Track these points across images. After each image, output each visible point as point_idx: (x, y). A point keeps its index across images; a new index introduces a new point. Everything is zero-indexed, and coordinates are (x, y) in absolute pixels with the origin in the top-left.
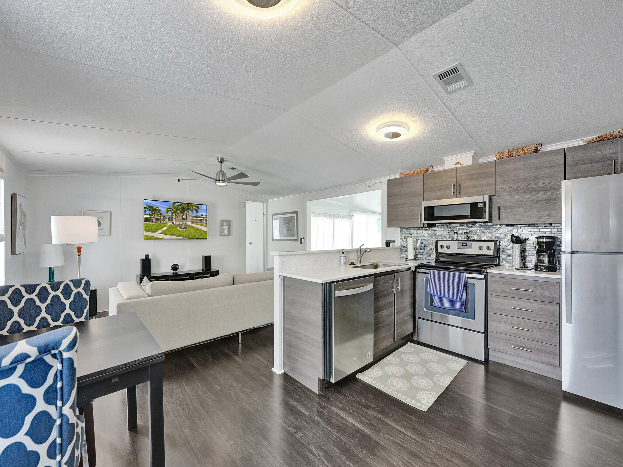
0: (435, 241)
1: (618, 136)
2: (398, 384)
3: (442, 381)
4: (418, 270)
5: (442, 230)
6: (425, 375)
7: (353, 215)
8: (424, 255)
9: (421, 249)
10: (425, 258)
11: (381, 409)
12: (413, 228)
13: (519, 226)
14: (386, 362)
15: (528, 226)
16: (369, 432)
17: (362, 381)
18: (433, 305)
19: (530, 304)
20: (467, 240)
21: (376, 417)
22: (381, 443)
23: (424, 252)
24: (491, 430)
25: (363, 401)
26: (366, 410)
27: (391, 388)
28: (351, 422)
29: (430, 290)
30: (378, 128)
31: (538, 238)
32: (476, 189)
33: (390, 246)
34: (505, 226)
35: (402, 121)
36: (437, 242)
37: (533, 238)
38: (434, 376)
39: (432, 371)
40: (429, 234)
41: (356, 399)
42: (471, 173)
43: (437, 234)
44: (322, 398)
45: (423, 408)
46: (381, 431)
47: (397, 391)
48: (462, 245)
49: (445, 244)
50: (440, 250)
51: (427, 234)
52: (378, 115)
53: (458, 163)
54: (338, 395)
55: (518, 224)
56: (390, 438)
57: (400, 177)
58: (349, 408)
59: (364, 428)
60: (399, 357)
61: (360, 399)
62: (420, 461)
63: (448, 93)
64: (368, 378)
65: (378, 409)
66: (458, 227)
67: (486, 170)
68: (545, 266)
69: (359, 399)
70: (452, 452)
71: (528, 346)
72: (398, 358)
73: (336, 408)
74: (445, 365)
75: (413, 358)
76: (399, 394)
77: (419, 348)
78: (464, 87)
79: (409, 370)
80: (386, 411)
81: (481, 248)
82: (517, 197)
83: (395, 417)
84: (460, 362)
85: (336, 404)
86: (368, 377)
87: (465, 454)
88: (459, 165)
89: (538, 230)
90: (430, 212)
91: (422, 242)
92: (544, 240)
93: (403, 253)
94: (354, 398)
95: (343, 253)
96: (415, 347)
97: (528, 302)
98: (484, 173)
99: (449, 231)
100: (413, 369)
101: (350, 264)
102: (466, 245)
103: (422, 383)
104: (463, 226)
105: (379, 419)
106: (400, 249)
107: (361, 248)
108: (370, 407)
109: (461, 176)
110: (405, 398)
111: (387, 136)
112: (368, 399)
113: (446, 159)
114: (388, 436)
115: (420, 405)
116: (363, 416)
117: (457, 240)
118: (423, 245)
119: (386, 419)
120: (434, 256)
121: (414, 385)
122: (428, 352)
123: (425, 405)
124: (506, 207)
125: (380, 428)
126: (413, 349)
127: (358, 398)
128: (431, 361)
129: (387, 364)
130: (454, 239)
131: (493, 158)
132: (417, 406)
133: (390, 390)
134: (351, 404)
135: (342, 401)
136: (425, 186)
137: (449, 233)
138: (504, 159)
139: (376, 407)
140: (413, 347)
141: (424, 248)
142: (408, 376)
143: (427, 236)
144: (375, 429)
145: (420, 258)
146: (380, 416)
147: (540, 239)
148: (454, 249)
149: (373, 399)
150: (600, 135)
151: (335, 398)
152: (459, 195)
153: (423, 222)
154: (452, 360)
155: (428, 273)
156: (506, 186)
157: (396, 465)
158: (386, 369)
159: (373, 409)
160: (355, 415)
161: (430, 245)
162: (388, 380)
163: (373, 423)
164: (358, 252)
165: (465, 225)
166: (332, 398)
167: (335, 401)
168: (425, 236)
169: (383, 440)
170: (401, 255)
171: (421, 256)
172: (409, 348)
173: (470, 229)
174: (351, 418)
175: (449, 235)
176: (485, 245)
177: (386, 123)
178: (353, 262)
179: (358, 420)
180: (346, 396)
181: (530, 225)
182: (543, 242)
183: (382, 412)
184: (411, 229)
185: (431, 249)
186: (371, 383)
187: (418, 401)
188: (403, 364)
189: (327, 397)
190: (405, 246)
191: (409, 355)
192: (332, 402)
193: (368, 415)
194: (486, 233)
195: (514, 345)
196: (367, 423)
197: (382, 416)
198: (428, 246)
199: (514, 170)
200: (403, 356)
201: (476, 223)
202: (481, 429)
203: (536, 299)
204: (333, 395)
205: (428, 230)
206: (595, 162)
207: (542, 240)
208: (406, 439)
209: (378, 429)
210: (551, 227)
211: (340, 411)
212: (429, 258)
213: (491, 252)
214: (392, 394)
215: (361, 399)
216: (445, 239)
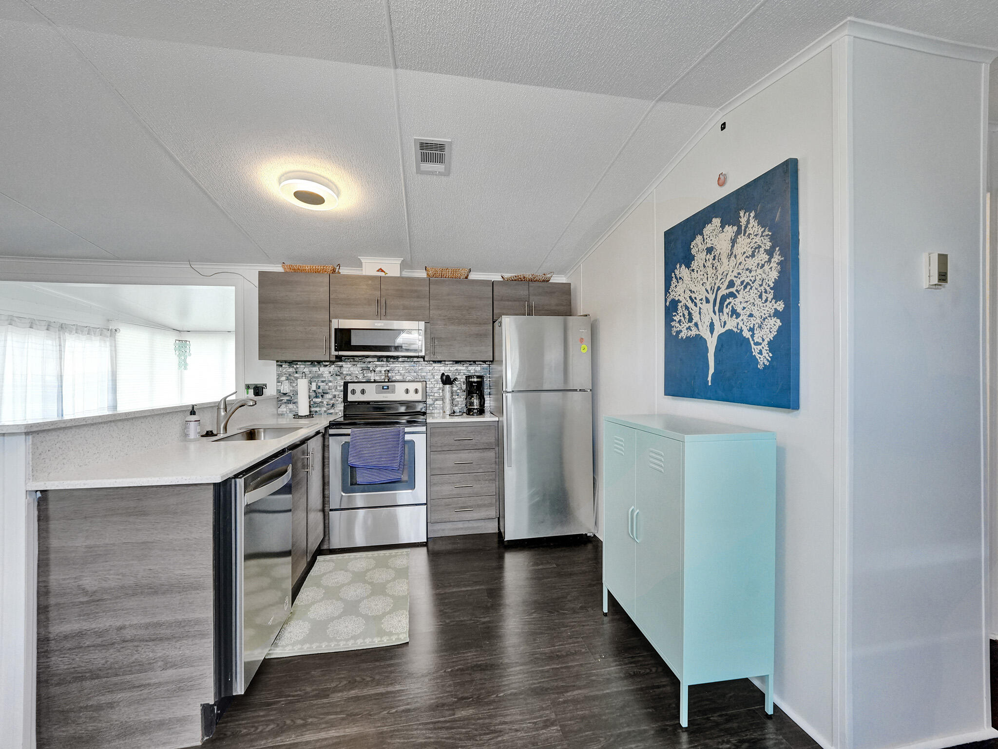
0: (343, 383)
1: (528, 280)
2: (347, 627)
3: (399, 589)
4: (331, 431)
5: (352, 367)
6: (373, 593)
7: (116, 330)
8: (323, 406)
9: (317, 397)
10: (325, 412)
11: (348, 682)
12: (301, 361)
13: (446, 363)
14: (302, 603)
15: (454, 363)
16: (356, 729)
17: (282, 659)
18: (358, 483)
19: (471, 454)
20: (389, 381)
21: (349, 699)
22: (385, 729)
23: (322, 402)
24: (482, 616)
25: (309, 689)
26: (325, 701)
27: (341, 640)
28: (313, 740)
29: (352, 460)
30: (285, 175)
31: (468, 377)
32: (406, 311)
33: (263, 394)
34: (432, 362)
35: (334, 181)
36: (346, 385)
37: (462, 378)
38: (386, 589)
39: (378, 583)
40: (330, 373)
41: (293, 696)
42: (400, 288)
43: (344, 373)
44: (218, 744)
45: (402, 638)
46: (372, 713)
47: (352, 638)
48: (383, 389)
49: (358, 387)
50: (351, 398)
51: (328, 372)
52: (299, 154)
53: (381, 270)
54: (249, 714)
55: (445, 361)
56: (391, 712)
57: (283, 271)
58: (292, 721)
59: (342, 730)
60: (318, 585)
61: (300, 690)
62: (447, 710)
63: (419, 171)
64: (290, 647)
65: (342, 684)
66: (374, 363)
67: (419, 288)
68: (477, 409)
69: (299, 693)
70: (467, 669)
71: (469, 504)
72: (318, 587)
73: (266, 739)
74: (388, 567)
75: (341, 577)
76: (358, 641)
77: (339, 558)
78: (441, 174)
79: (347, 598)
80: (358, 679)
81: (407, 391)
82: (452, 328)
83: (377, 677)
84: (402, 555)
85: (261, 732)
86: (287, 645)
87: (479, 661)
88: (382, 274)
89: (464, 368)
90: (343, 339)
91: (319, 386)
92: (475, 380)
93: (283, 406)
94: (289, 696)
95: (193, 413)
96: (332, 561)
97: (469, 453)
98: (416, 291)
99: (362, 368)
100: (353, 592)
101: (202, 436)
102: (388, 389)
103: (378, 607)
104: (382, 361)
105: (357, 699)
106: (276, 399)
107: (227, 399)
108: (328, 689)
109: (387, 290)
110: (371, 640)
111: (299, 195)
112: (315, 681)
113: (364, 260)
114: (386, 712)
115: (396, 637)
116: (328, 714)
117: (375, 382)
118: (320, 391)
119: (365, 691)
120: (340, 407)
121: (369, 614)
122: (356, 559)
123: (401, 633)
124: (440, 339)
125: (367, 711)
126: (332, 565)
127: (296, 691)
128: (368, 570)
129: (308, 607)
130: (371, 381)
131: (423, 274)
132: (394, 642)
133: (342, 644)
134: (290, 712)
135: (269, 718)
136: (332, 294)
137: (362, 372)
138: (437, 278)
139: (337, 685)
140: (328, 561)
141: (322, 396)
142: (351, 609)
143: (328, 375)
144: (361, 717)
145: (316, 412)
146: (353, 693)
147: (471, 378)
148: (372, 394)
149: (324, 675)
150: (516, 275)
151: (249, 723)
152: (384, 317)
153: (334, 353)
154: (391, 556)
155: (349, 435)
156: (440, 312)
157: (424, 741)
158: (311, 614)
159: (335, 690)
160: (312, 722)
161: (333, 390)
162: (327, 630)
163: (352, 711)
164: (219, 409)
165: (385, 359)
166: (242, 729)
167: (253, 729)
168: (324, 376)
169: (383, 723)
170: (279, 409)
171: (317, 409)
172: (325, 565)
173: (391, 365)
174: (308, 732)
175: (362, 374)
176: (412, 387)
177: (308, 172)
178: (212, 431)
179: (324, 726)
180: (269, 704)
181: (457, 362)
182: (474, 382)
183: (352, 684)
184: (299, 363)
185: (335, 396)
186: (301, 652)
187: (390, 634)
188: (332, 594)
189: (229, 733)
190: (287, 393)
191: (332, 576)
192: (247, 734)
193: (332, 705)
194: (411, 371)
195: (456, 508)
196: (343, 719)
197: (357, 691)
198: (329, 391)
199: (448, 295)
200: (324, 581)
201: (398, 357)
202: (473, 621)
203: (476, 448)
204: (240, 722)
205: (329, 366)
206: (514, 301)
207: (473, 380)
208: (411, 697)
209: (366, 713)
210: (475, 365)
211: (279, 739)
212: (332, 411)
213: (419, 397)
214: (348, 648)
215: (303, 688)
216: (356, 381)
